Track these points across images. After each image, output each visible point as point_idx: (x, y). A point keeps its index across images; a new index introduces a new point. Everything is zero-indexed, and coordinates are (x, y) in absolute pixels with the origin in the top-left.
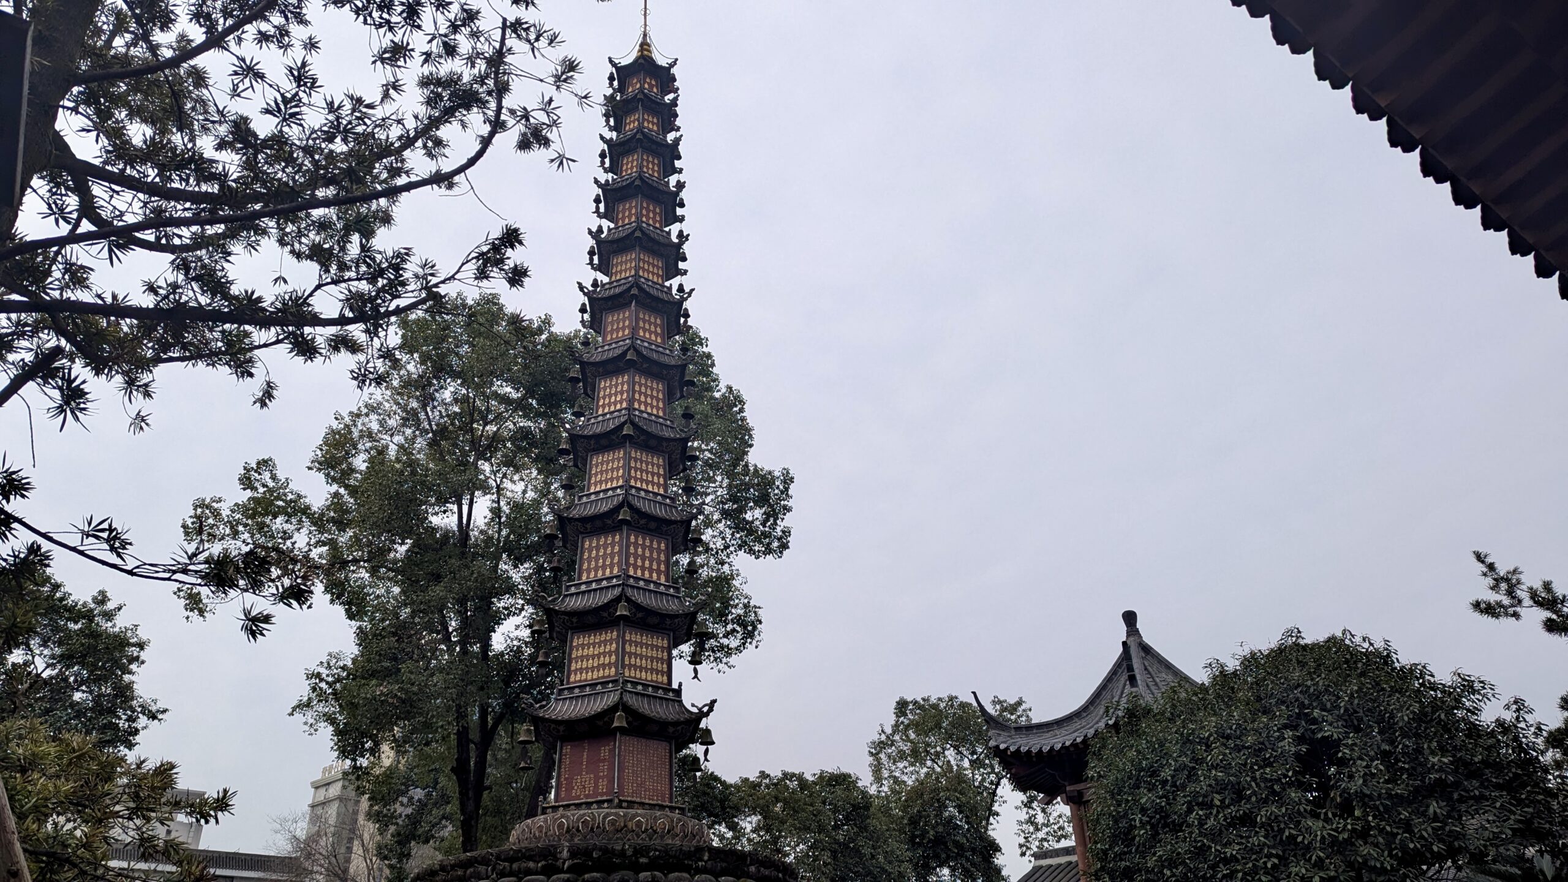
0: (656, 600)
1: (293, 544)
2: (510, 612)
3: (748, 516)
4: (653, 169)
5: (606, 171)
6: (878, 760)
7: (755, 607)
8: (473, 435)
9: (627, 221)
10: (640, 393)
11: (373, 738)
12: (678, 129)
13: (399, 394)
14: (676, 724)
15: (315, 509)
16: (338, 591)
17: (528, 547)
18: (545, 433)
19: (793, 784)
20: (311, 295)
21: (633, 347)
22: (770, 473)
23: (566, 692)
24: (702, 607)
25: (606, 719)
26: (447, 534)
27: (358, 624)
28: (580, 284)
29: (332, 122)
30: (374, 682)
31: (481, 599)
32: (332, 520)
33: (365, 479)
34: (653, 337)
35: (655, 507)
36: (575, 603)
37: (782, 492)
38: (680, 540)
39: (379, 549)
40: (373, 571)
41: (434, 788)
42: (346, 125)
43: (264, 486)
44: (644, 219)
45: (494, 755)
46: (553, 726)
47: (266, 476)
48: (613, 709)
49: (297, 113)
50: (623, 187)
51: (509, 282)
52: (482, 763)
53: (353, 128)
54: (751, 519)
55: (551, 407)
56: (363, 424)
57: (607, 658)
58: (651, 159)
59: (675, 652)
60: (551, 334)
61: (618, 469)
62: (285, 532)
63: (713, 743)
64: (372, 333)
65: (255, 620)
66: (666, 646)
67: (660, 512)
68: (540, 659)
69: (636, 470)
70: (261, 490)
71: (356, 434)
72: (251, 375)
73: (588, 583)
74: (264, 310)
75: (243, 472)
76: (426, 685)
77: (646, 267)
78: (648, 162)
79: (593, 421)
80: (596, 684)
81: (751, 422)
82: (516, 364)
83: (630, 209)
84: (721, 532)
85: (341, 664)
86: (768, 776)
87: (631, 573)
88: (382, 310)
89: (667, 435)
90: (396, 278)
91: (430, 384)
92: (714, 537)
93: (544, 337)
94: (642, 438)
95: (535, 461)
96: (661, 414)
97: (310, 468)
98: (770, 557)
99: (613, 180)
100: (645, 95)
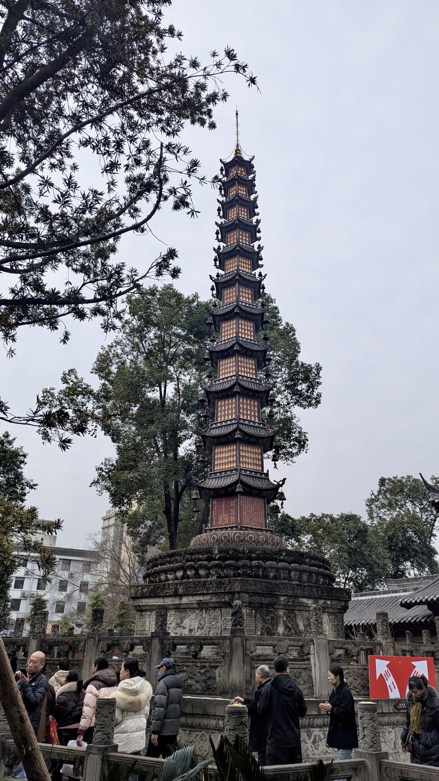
0: (254, 430)
1: (87, 408)
2: (186, 437)
3: (299, 388)
4: (244, 215)
5: (221, 218)
6: (371, 508)
7: (304, 433)
8: (164, 354)
9: (232, 242)
10: (242, 329)
11: (127, 497)
12: (256, 193)
13: (129, 335)
14: (267, 490)
15: (95, 391)
16: (107, 429)
17: (193, 406)
18: (198, 351)
19: (328, 520)
20: (80, 289)
21: (237, 306)
22: (309, 365)
23: (213, 475)
24: (276, 433)
25: (233, 488)
26: (155, 402)
27: (118, 444)
28: (210, 276)
29: (84, 204)
30: (126, 472)
31: (173, 431)
32: (103, 396)
33: (116, 377)
34: (247, 300)
35: (251, 385)
36: (215, 432)
37: (316, 375)
38: (264, 401)
39: (125, 409)
40: (123, 420)
41: (156, 520)
42: (90, 205)
43: (72, 381)
44: (241, 241)
45: (182, 505)
46: (208, 491)
47: (73, 377)
48: (236, 483)
49: (68, 201)
50: (229, 225)
51: (172, 276)
52: (177, 508)
53: (93, 206)
54: (300, 389)
55: (200, 338)
56: (114, 351)
57: (232, 459)
58: (243, 209)
59: (265, 456)
60: (198, 302)
61: (233, 367)
62: (82, 403)
63: (285, 499)
64: (110, 305)
65: (64, 441)
66: (260, 452)
67: (254, 387)
68: (200, 459)
69: (241, 367)
70: (71, 383)
71: (111, 356)
72: (57, 328)
73: (221, 422)
74: (60, 297)
75: (63, 375)
76: (150, 473)
77: (243, 265)
78: (241, 211)
79: (219, 344)
80: (228, 471)
81: (299, 340)
82: (183, 318)
83: (233, 236)
84: (286, 396)
85: (111, 463)
86: (315, 515)
87: (241, 417)
88: (113, 294)
89: (256, 349)
90: (119, 278)
91: (144, 330)
92: (282, 398)
93: (195, 304)
94: (244, 351)
95: (195, 364)
96: (252, 338)
97: (92, 373)
98: (311, 408)
99: (225, 222)
100: (239, 177)
